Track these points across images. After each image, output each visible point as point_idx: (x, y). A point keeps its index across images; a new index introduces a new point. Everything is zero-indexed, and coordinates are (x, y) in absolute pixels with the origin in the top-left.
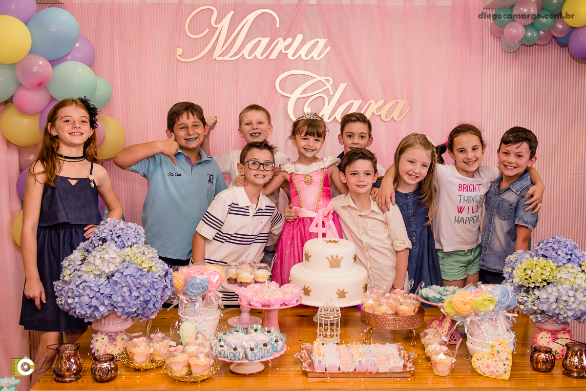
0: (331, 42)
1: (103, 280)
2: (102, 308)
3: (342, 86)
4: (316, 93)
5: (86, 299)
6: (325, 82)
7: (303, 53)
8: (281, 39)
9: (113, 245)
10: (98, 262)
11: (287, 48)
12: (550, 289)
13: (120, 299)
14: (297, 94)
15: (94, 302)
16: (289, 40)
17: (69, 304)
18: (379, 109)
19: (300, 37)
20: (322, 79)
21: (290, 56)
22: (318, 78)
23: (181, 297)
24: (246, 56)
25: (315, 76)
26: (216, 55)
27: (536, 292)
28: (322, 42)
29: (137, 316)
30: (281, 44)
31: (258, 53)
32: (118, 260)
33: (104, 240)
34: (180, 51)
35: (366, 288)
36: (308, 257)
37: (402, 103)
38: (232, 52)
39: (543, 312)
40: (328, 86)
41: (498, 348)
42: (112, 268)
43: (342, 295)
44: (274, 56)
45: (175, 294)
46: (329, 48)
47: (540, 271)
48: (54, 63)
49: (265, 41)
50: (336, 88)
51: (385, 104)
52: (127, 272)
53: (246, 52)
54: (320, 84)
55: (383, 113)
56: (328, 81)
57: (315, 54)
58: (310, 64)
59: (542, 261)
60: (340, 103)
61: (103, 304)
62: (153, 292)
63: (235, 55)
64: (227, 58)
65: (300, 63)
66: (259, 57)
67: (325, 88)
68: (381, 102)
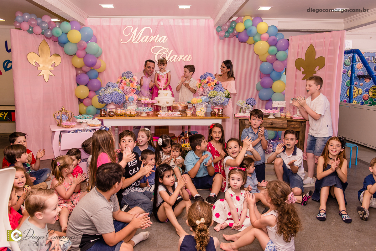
0: (168, 37)
1: (110, 94)
2: (110, 101)
3: (172, 51)
4: (164, 53)
5: (106, 99)
6: (166, 50)
7: (159, 40)
8: (152, 36)
9: (111, 87)
10: (108, 90)
11: (154, 39)
12: (215, 97)
13: (114, 98)
14: (158, 53)
15: (108, 99)
16: (155, 36)
17: (102, 100)
18: (183, 58)
19: (158, 36)
20: (165, 48)
21: (155, 42)
22: (164, 48)
23: (127, 102)
24: (142, 42)
25: (163, 47)
26: (133, 41)
27: (213, 98)
28: (165, 37)
29: (118, 104)
30: (153, 38)
31: (145, 41)
32: (113, 90)
33: (109, 86)
34: (121, 40)
35: (174, 101)
36: (159, 94)
37: (190, 56)
38: (138, 40)
39: (214, 103)
40: (167, 51)
41: (202, 109)
42: (112, 92)
43: (168, 103)
44: (150, 41)
45: (126, 100)
46: (167, 39)
47: (213, 93)
48: (87, 42)
49: (148, 37)
50: (169, 51)
51: (185, 56)
52: (115, 93)
53: (142, 40)
54: (165, 50)
55: (184, 59)
56: (167, 49)
57: (163, 41)
58: (162, 44)
59: (214, 91)
60: (171, 56)
61: (110, 100)
62: (121, 97)
63: (138, 41)
64: (136, 42)
65: (158, 44)
66: (146, 42)
67: (166, 51)
68: (184, 55)
